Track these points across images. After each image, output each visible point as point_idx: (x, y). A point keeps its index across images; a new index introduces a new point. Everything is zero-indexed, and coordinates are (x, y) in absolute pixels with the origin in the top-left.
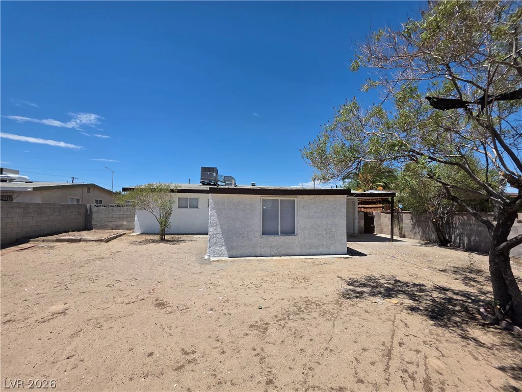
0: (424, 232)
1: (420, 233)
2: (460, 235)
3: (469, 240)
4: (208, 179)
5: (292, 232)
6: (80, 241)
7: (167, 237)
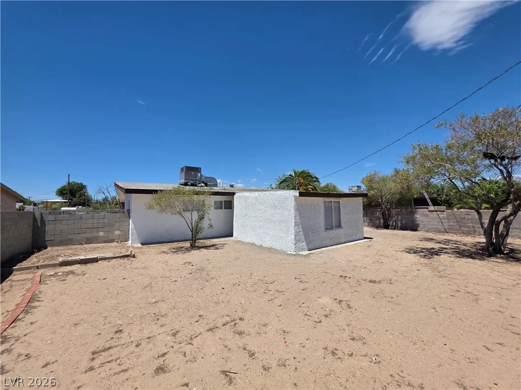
0: (370, 220)
1: (368, 221)
2: (395, 221)
3: (401, 224)
4: (192, 180)
5: (339, 226)
6: (95, 260)
7: (200, 243)
